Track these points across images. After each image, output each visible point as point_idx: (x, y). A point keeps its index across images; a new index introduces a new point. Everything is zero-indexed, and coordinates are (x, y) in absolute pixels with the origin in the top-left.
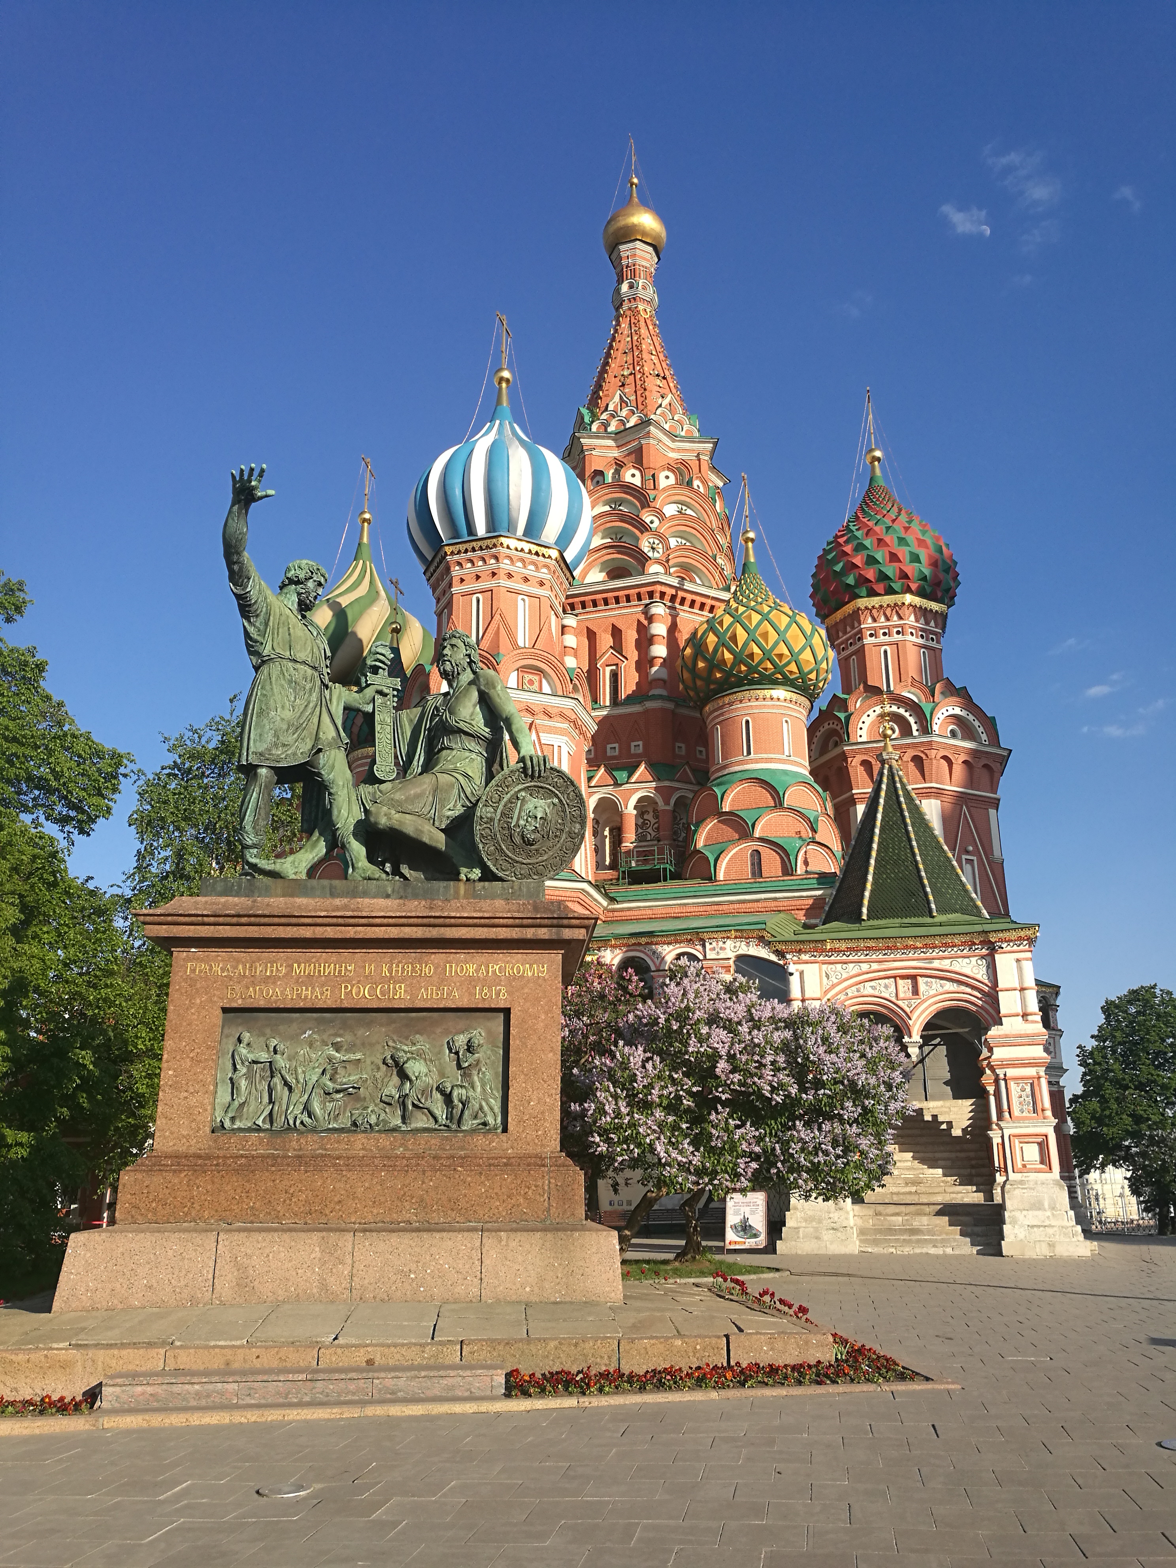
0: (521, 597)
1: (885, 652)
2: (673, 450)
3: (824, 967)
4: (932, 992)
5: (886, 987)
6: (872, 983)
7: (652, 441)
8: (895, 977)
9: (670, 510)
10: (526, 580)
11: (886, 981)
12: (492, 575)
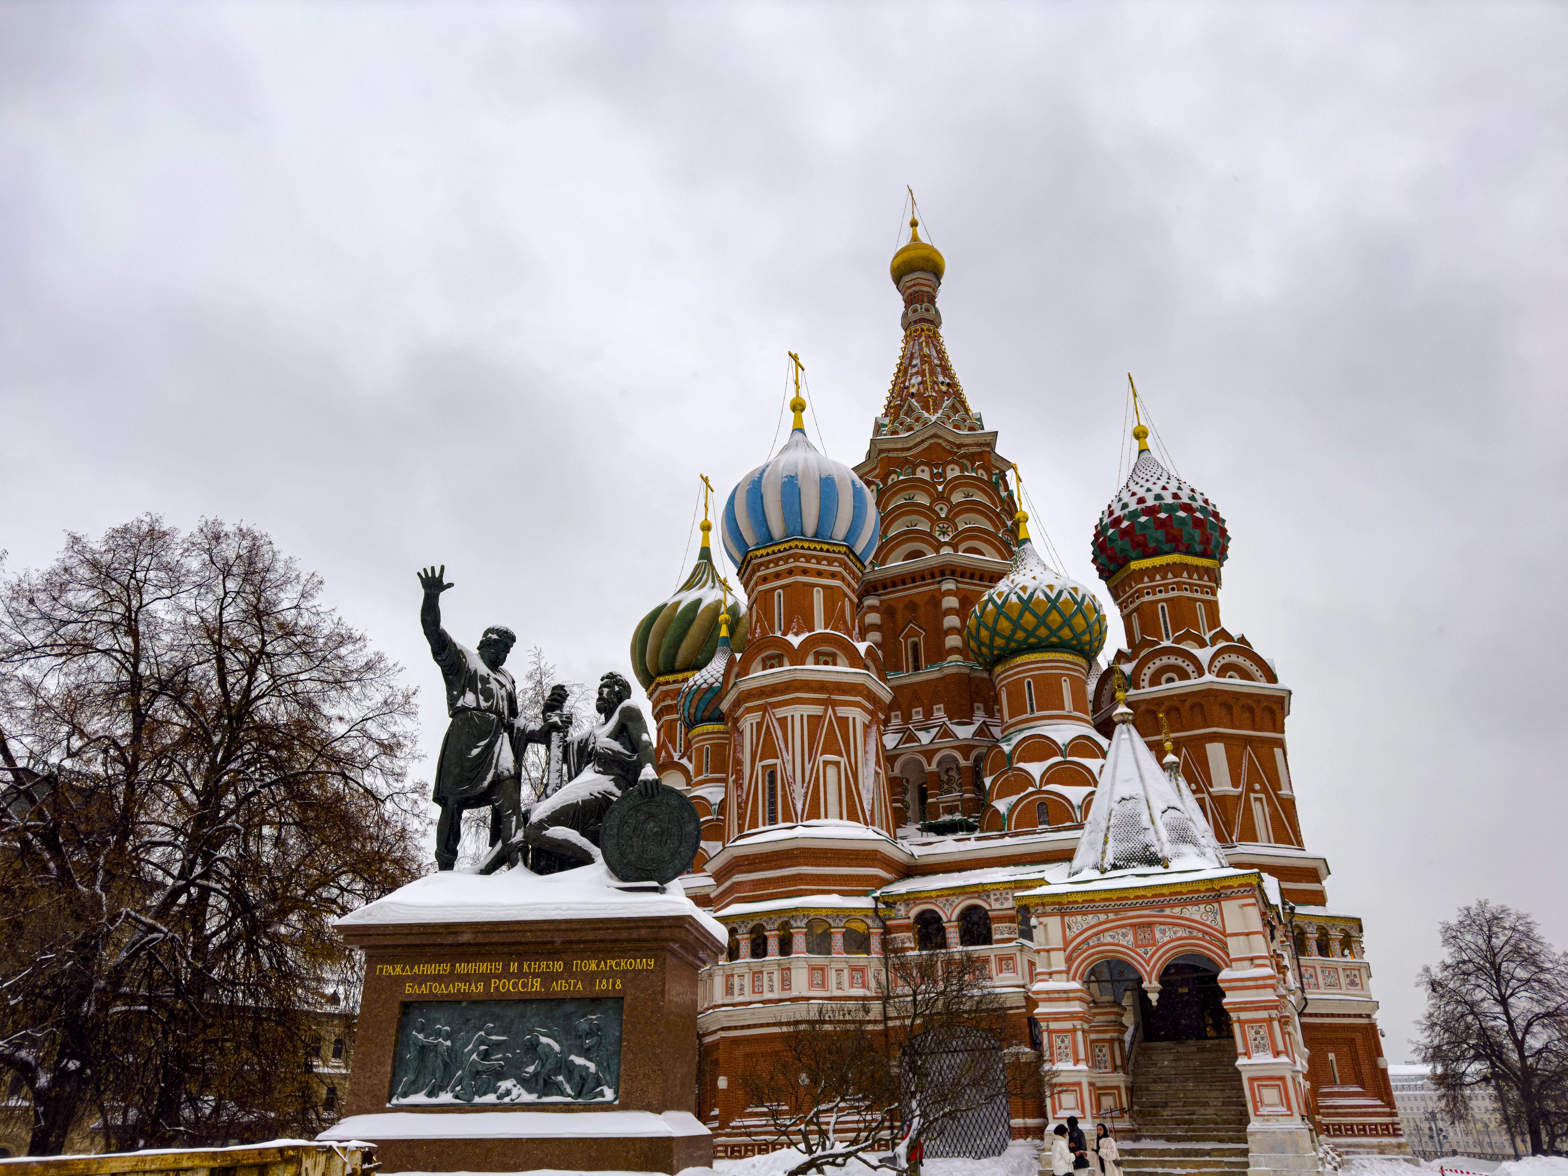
0: (815, 589)
1: (1163, 608)
2: (958, 445)
3: (1066, 918)
4: (1166, 939)
5: (1124, 935)
6: (1111, 933)
7: (937, 440)
8: (1132, 925)
9: (957, 498)
10: (819, 574)
11: (1124, 930)
12: (790, 572)
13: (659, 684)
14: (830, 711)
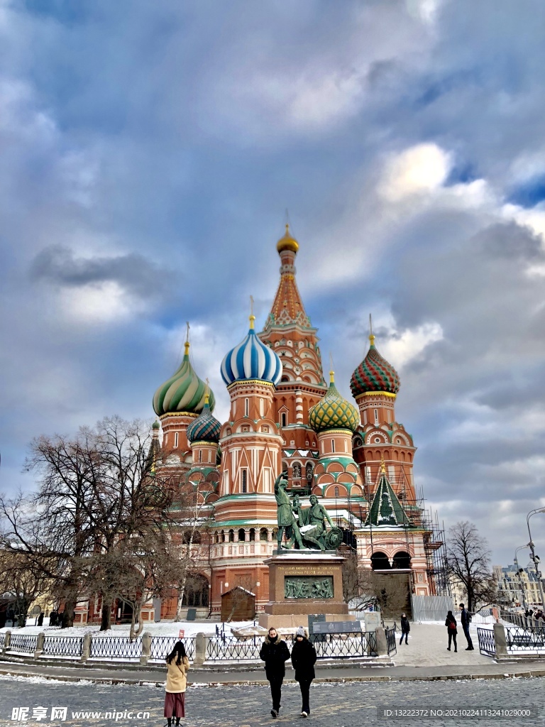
0: (261, 399)
1: (376, 411)
2: (303, 332)
3: (367, 539)
4: (397, 547)
5: (384, 545)
6: (380, 544)
7: (296, 330)
8: (386, 543)
9: (303, 356)
10: (263, 393)
12: (252, 392)
13: (168, 416)
14: (267, 449)
